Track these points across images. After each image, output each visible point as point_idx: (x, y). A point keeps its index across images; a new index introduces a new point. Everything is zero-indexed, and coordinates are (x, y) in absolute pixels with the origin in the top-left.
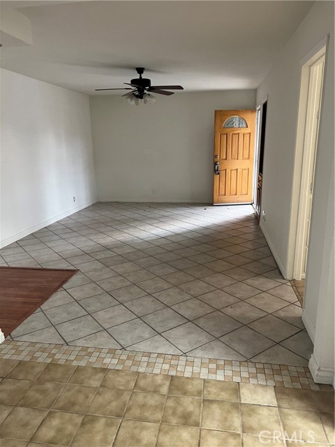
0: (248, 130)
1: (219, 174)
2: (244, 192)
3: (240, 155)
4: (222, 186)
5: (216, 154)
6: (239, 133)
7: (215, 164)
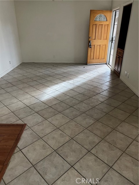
0: (107, 23)
1: (91, 47)
2: (103, 57)
3: (102, 37)
4: (92, 54)
5: (90, 36)
6: (102, 25)
7: (89, 42)
